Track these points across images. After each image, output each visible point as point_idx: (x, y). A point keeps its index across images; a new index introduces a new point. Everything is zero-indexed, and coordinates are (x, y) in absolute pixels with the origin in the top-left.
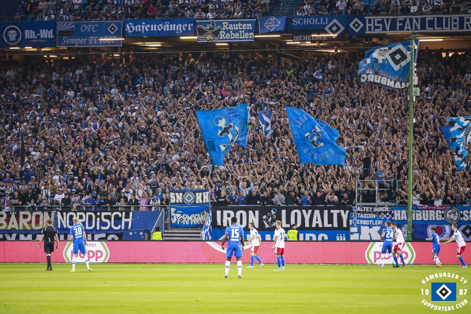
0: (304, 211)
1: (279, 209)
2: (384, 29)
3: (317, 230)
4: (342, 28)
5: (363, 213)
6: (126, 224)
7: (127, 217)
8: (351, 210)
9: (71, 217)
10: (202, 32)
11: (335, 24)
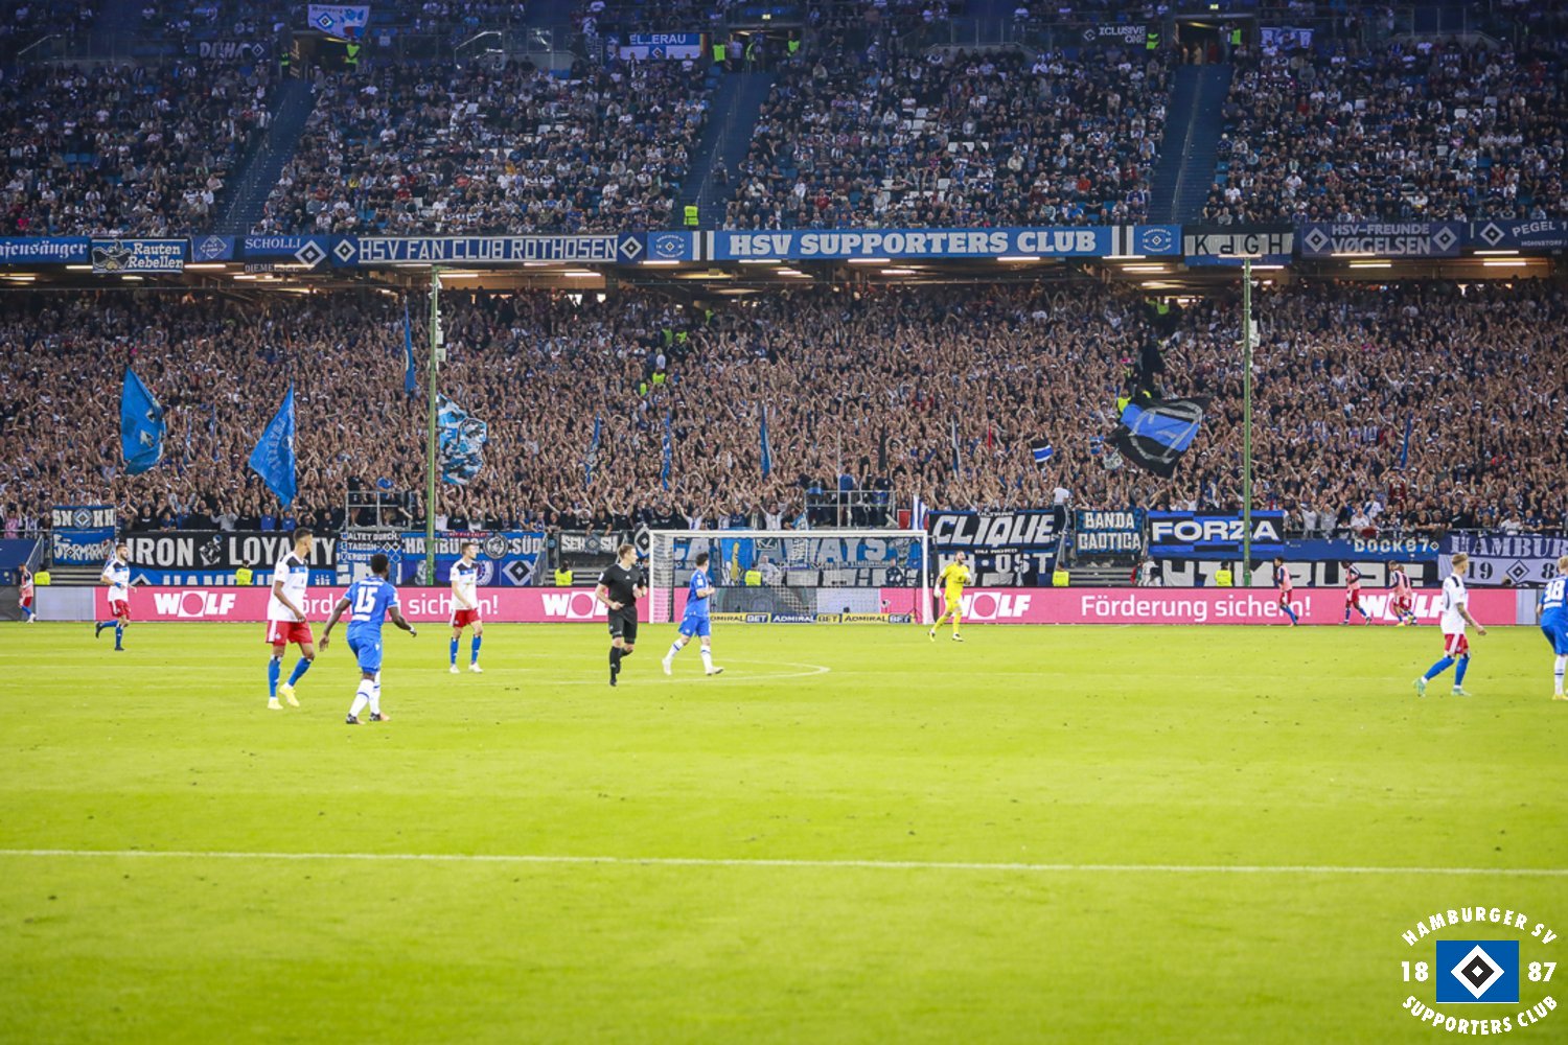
0: (265, 540)
1: (226, 536)
2: (388, 256)
4: (323, 255)
5: (357, 542)
8: (338, 538)
10: (100, 257)
11: (311, 248)
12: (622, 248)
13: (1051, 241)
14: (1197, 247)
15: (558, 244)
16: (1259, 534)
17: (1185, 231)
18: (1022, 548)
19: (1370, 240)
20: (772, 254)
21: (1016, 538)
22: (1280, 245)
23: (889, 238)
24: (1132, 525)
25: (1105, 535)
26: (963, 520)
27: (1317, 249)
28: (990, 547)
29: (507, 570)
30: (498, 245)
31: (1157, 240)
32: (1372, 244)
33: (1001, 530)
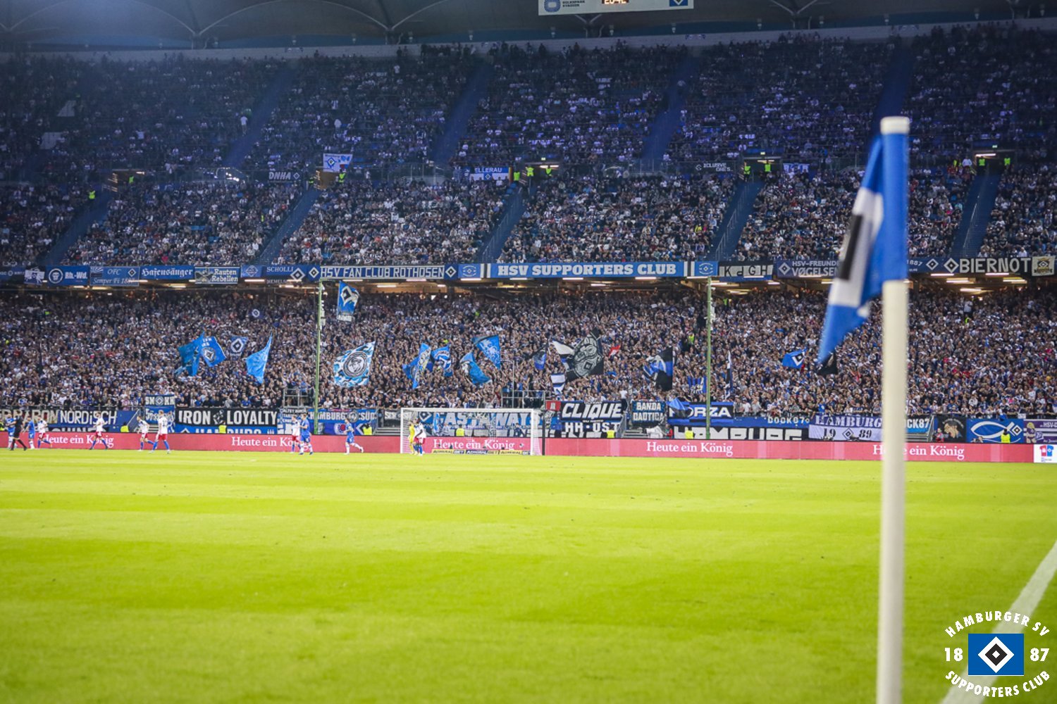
0: (244, 412)
1: (226, 410)
2: (334, 275)
3: (253, 426)
4: (304, 275)
5: (287, 414)
6: (112, 420)
7: (113, 415)
8: (278, 412)
9: (71, 415)
10: (199, 276)
11: (298, 272)
12: (447, 272)
13: (654, 269)
14: (726, 272)
15: (416, 270)
16: (721, 413)
17: (721, 264)
18: (605, 420)
19: (811, 268)
20: (519, 275)
21: (603, 415)
22: (766, 271)
23: (575, 267)
24: (659, 408)
25: (646, 413)
26: (577, 405)
27: (784, 273)
28: (590, 419)
29: (358, 428)
30: (388, 270)
31: (706, 269)
32: (812, 271)
33: (595, 411)
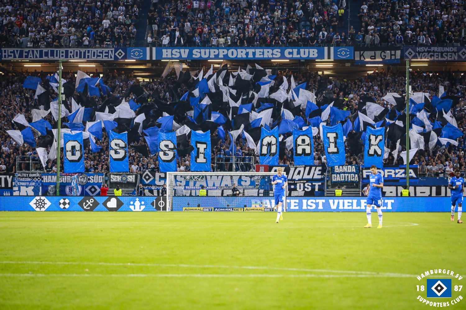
5: (22, 177)
12: (116, 54)
13: (299, 53)
14: (361, 56)
15: (88, 52)
16: (408, 175)
17: (356, 50)
18: (308, 180)
19: (433, 54)
20: (180, 57)
21: (306, 177)
22: (395, 55)
23: (230, 51)
24: (354, 170)
25: (343, 175)
27: (410, 57)
28: (294, 180)
29: (87, 190)
30: (63, 52)
31: (343, 53)
32: (433, 56)
33: (299, 173)
